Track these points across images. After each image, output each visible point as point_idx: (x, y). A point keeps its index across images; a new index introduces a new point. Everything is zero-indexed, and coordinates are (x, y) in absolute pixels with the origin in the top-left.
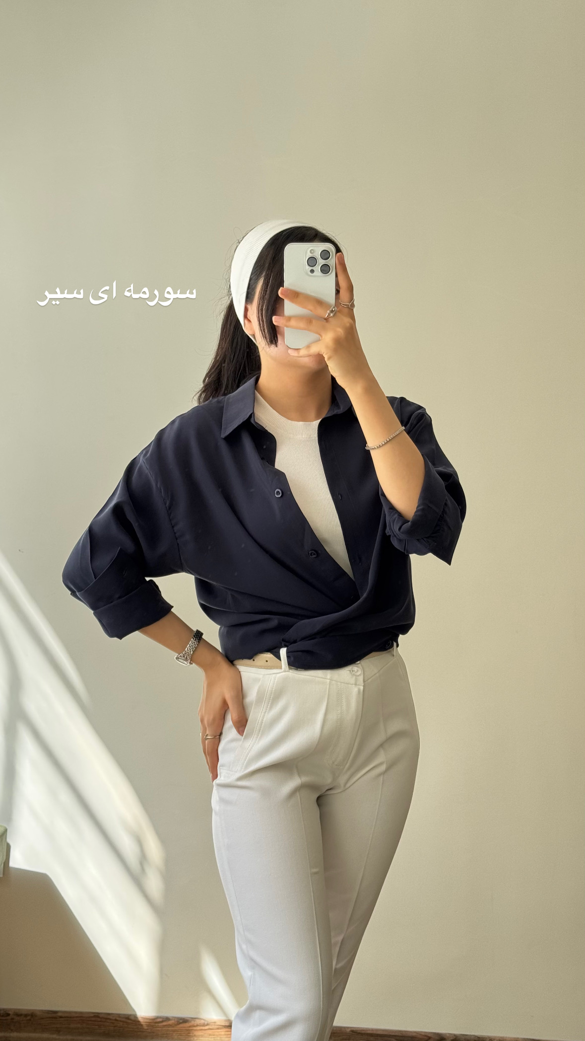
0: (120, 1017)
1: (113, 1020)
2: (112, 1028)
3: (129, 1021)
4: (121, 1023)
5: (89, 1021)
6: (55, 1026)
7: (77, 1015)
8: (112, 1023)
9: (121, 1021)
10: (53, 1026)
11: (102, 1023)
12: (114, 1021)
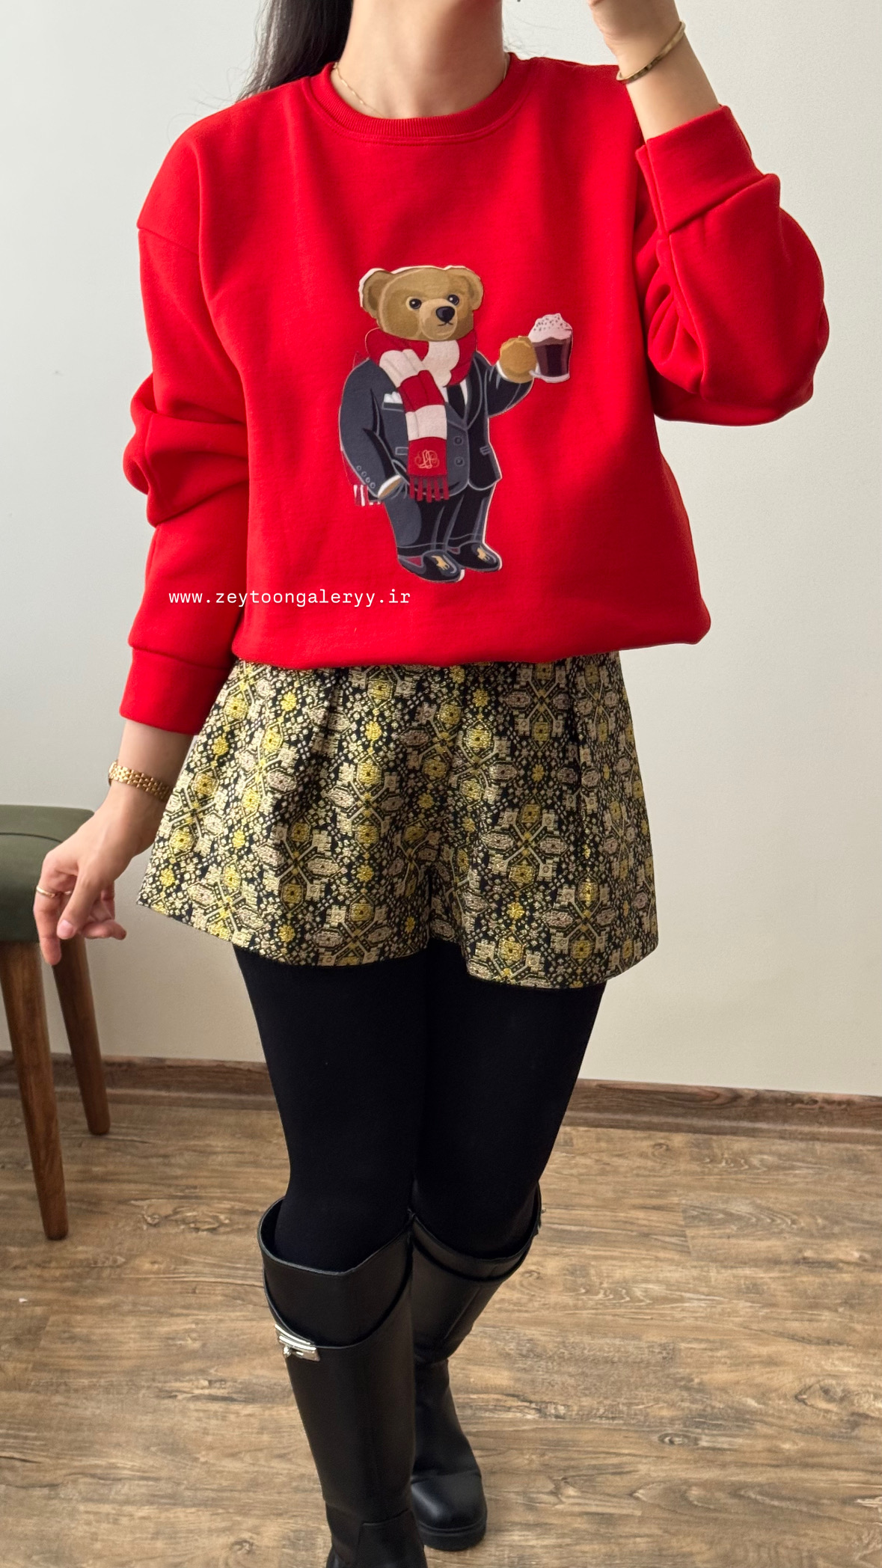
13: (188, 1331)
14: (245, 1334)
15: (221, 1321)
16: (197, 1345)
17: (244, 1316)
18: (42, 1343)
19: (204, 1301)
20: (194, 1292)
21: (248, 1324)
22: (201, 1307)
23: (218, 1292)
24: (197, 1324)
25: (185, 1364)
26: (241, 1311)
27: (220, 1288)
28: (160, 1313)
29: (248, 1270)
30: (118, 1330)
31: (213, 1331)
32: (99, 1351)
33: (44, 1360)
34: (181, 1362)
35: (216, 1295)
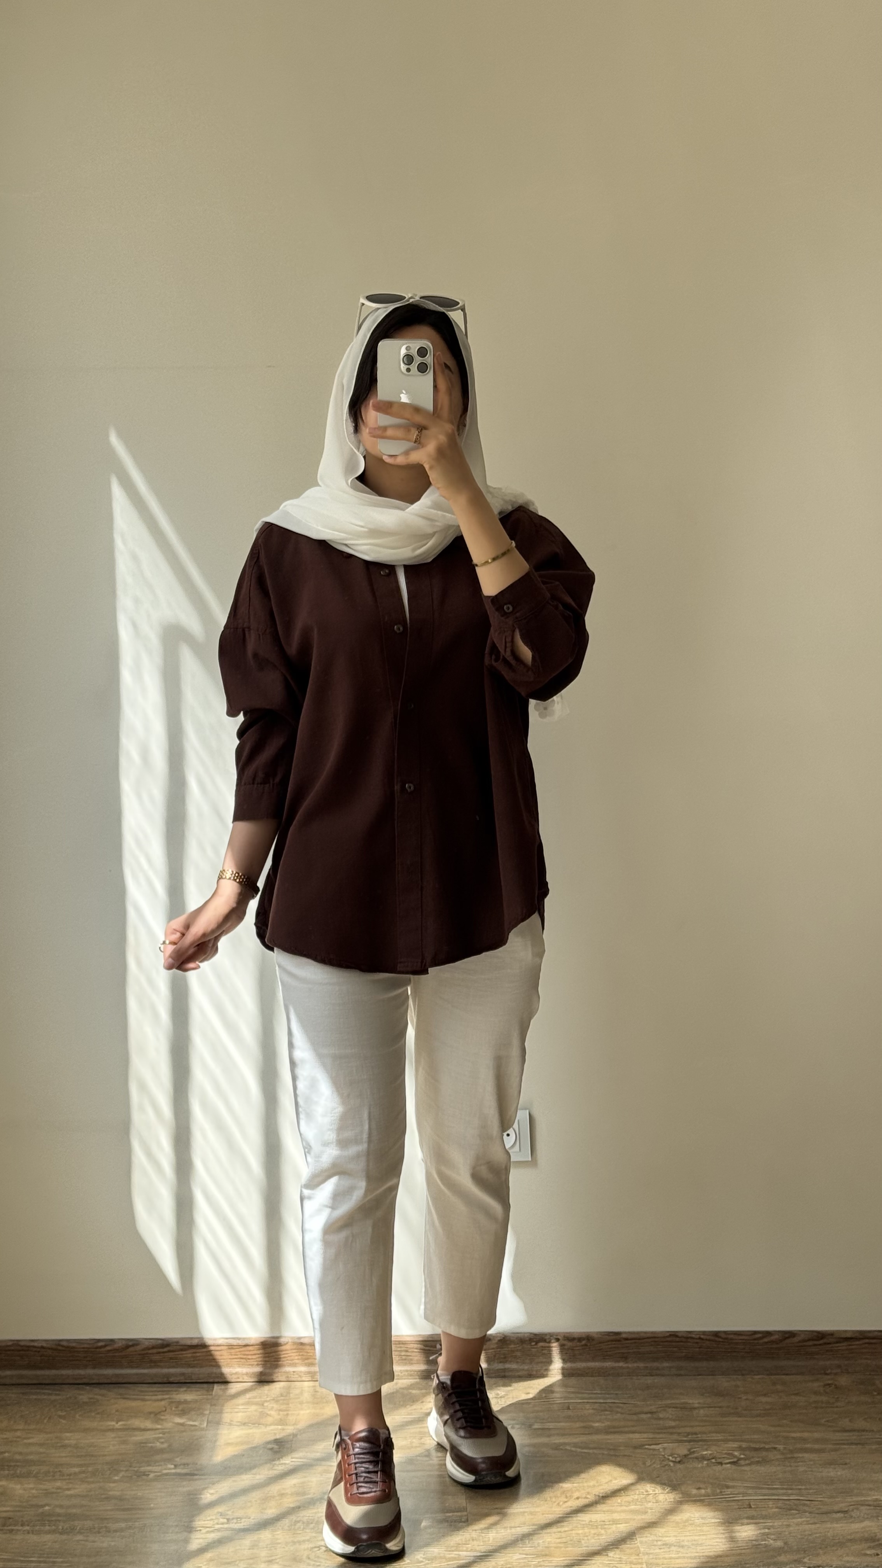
0: (703, 1335)
1: (697, 1339)
2: (698, 1349)
3: (717, 1339)
4: (708, 1342)
5: (662, 1342)
6: (622, 1351)
7: (648, 1335)
8: (697, 1343)
9: (706, 1340)
10: (618, 1351)
11: (682, 1343)
12: (696, 1341)
13: (768, 1534)
14: (817, 1533)
15: (788, 1526)
16: (779, 1544)
17: (808, 1521)
18: (642, 1550)
19: (764, 1513)
20: (750, 1507)
21: (813, 1526)
22: (765, 1517)
23: (770, 1506)
24: (769, 1529)
25: (779, 1558)
26: (801, 1518)
27: (771, 1503)
28: (731, 1523)
29: (786, 1489)
30: (704, 1537)
31: (787, 1533)
32: (698, 1553)
33: (655, 1561)
34: (776, 1557)
35: (772, 1508)
